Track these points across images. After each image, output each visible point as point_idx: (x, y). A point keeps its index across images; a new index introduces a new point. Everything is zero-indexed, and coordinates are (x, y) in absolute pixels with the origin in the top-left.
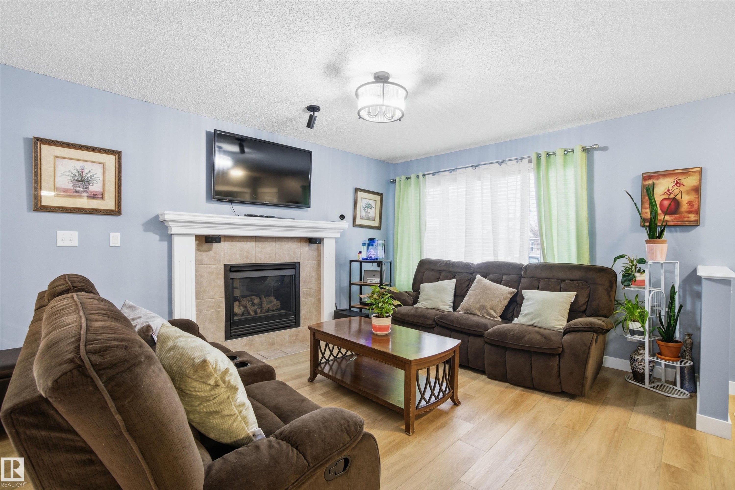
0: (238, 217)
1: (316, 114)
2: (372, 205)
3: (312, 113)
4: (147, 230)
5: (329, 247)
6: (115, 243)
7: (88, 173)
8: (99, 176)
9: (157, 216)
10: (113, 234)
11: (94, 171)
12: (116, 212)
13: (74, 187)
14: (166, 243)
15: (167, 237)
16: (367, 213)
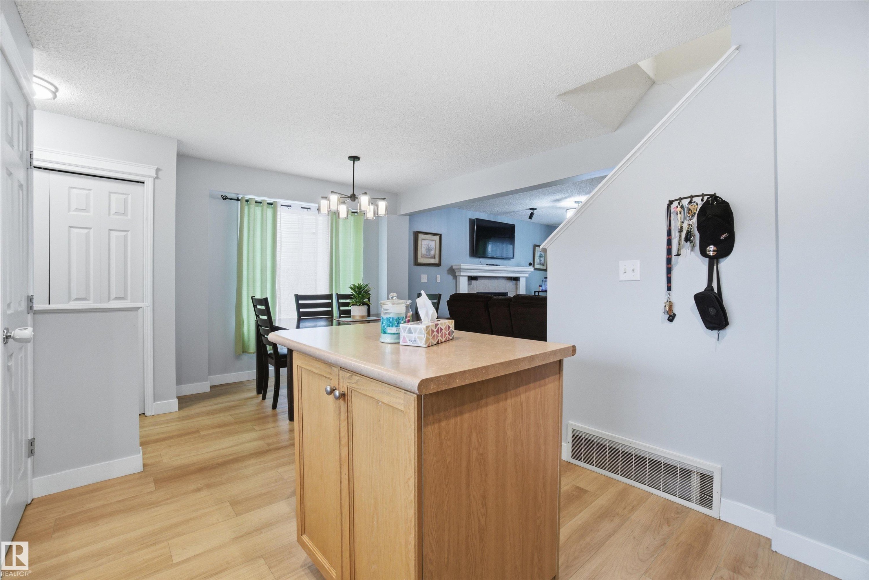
0: (482, 265)
1: (535, 211)
2: (543, 255)
3: (532, 211)
4: (448, 274)
5: (523, 283)
6: (438, 280)
7: (431, 245)
8: (434, 247)
9: (452, 266)
10: (438, 276)
11: (432, 244)
12: (439, 265)
13: (426, 253)
14: (455, 280)
15: (455, 277)
16: (541, 260)
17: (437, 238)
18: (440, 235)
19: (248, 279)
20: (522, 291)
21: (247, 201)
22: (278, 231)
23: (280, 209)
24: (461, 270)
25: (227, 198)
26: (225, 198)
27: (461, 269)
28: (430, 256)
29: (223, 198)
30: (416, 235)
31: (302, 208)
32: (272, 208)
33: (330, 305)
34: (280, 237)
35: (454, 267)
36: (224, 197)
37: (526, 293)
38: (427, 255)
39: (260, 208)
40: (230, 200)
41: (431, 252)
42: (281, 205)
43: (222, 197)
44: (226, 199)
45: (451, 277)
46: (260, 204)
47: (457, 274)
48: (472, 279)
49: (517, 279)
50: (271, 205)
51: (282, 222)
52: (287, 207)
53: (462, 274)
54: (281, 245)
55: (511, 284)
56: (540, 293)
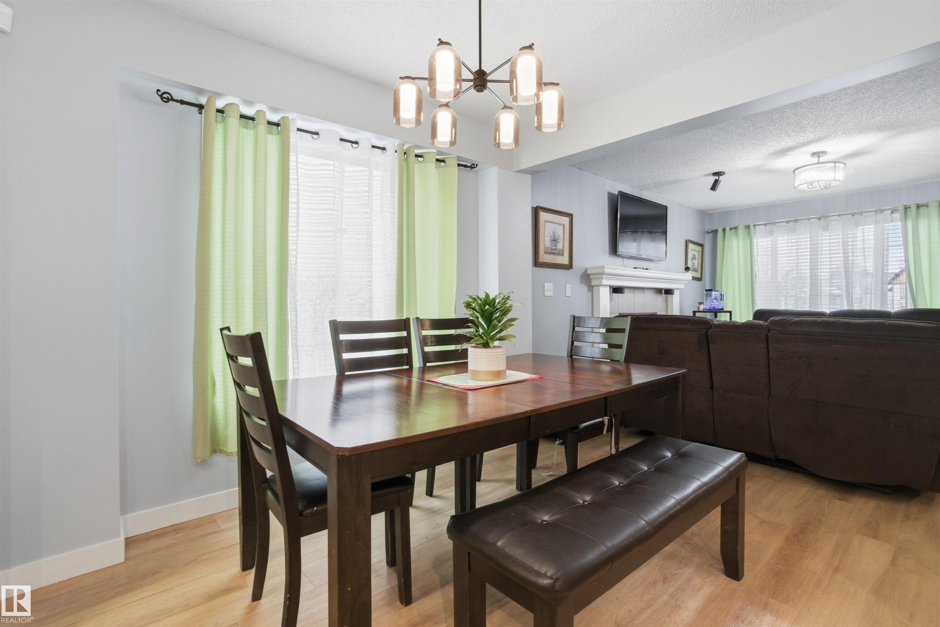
1: (721, 178)
2: (696, 256)
3: (717, 178)
4: (582, 282)
5: (676, 298)
6: (569, 293)
7: (557, 234)
8: (562, 235)
9: (586, 270)
10: (567, 286)
11: (559, 231)
12: (569, 267)
13: (551, 245)
14: (590, 293)
15: (591, 288)
16: (693, 264)
17: (565, 220)
18: (570, 216)
19: (223, 287)
20: (675, 311)
21: (220, 111)
22: (292, 182)
23: (295, 138)
24: (604, 276)
25: (173, 100)
26: (166, 98)
27: (603, 273)
28: (556, 250)
29: (161, 97)
30: (536, 211)
31: (342, 140)
32: (279, 133)
33: (405, 342)
34: (296, 195)
35: (589, 272)
36: (165, 96)
37: (680, 313)
38: (552, 249)
39: (251, 132)
40: (179, 104)
41: (557, 245)
42: (299, 130)
43: (160, 93)
44: (168, 100)
45: (585, 288)
46: (251, 121)
47: (594, 283)
48: (617, 290)
49: (669, 292)
50: (276, 127)
51: (299, 165)
52: (310, 135)
53: (604, 282)
54: (298, 213)
55: (661, 298)
56: (697, 313)
